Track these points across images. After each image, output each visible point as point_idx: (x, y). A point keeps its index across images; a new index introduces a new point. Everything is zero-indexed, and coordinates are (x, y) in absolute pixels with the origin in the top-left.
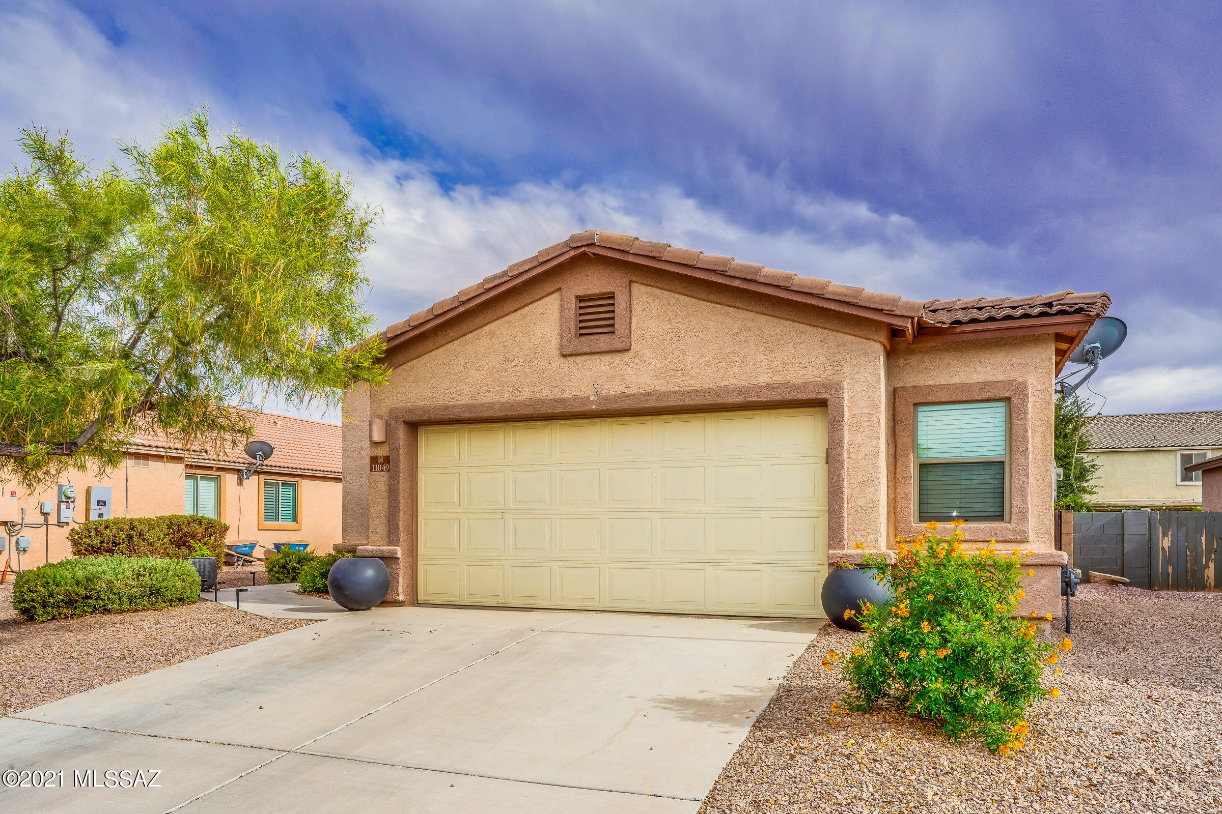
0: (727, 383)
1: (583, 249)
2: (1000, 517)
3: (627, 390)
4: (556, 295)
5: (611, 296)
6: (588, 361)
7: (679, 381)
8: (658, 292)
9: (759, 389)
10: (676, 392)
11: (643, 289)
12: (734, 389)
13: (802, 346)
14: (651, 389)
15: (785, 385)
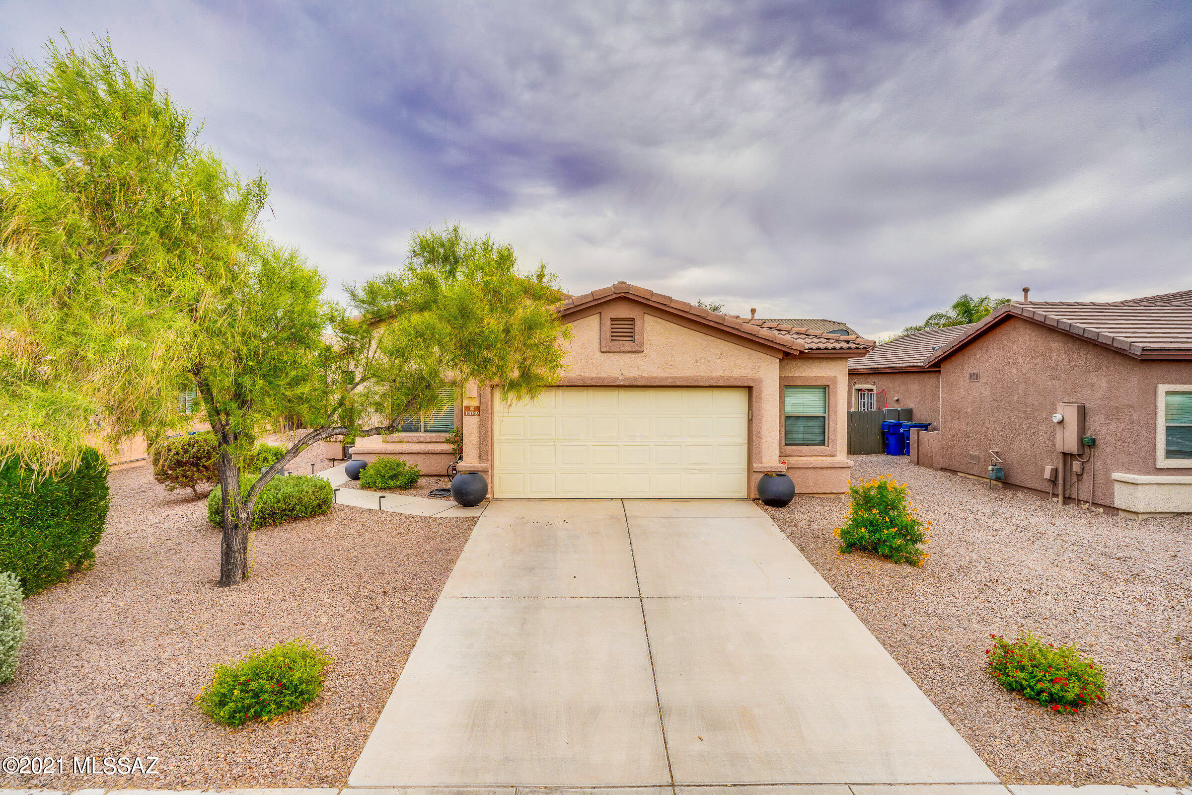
0: (698, 374)
1: (622, 294)
2: (823, 443)
3: (641, 374)
4: (597, 317)
5: (633, 320)
6: (617, 356)
7: (672, 371)
8: (660, 320)
9: (717, 380)
10: (671, 378)
11: (651, 317)
12: (705, 378)
13: (739, 357)
14: (655, 375)
15: (731, 377)
